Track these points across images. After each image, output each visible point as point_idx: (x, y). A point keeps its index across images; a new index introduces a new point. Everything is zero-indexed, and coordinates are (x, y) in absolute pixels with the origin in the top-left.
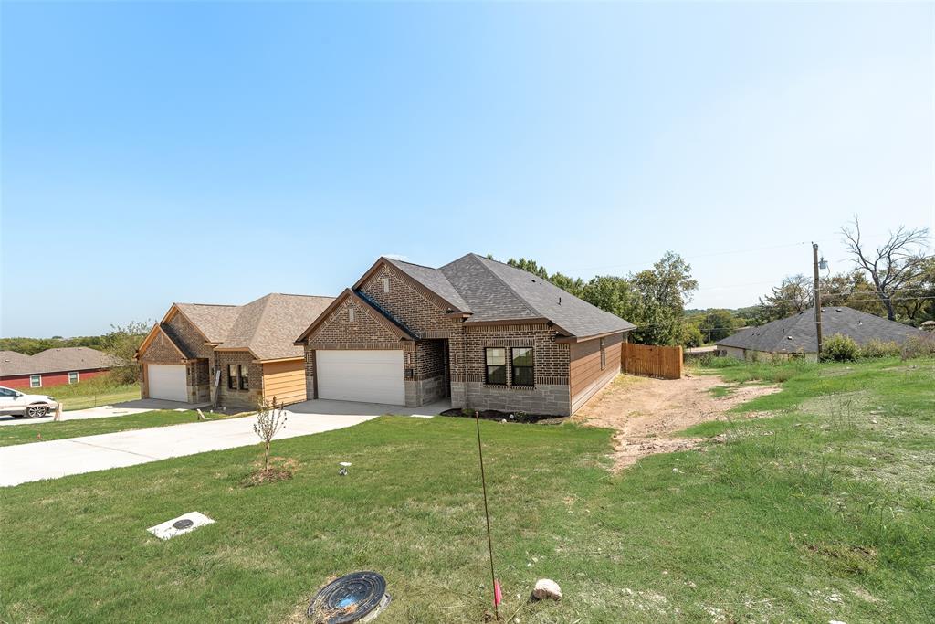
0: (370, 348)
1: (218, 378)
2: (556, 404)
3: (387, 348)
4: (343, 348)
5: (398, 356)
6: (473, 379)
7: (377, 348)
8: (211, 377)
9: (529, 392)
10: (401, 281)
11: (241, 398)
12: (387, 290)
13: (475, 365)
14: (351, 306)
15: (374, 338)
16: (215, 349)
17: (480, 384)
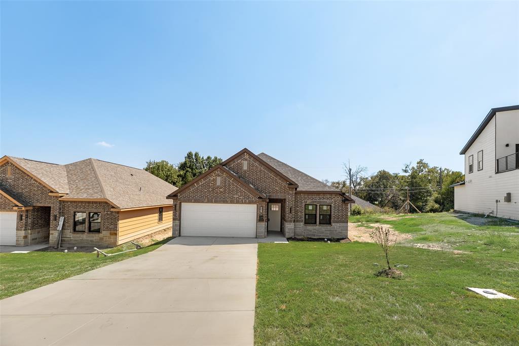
0: (232, 202)
1: (61, 223)
2: (341, 233)
3: (245, 203)
4: (210, 201)
5: (253, 207)
6: (298, 221)
7: (238, 202)
8: (52, 223)
9: (329, 227)
10: (257, 164)
11: (90, 239)
12: (245, 168)
13: (299, 214)
14: (219, 175)
15: (235, 196)
16: (60, 199)
17: (302, 224)
